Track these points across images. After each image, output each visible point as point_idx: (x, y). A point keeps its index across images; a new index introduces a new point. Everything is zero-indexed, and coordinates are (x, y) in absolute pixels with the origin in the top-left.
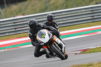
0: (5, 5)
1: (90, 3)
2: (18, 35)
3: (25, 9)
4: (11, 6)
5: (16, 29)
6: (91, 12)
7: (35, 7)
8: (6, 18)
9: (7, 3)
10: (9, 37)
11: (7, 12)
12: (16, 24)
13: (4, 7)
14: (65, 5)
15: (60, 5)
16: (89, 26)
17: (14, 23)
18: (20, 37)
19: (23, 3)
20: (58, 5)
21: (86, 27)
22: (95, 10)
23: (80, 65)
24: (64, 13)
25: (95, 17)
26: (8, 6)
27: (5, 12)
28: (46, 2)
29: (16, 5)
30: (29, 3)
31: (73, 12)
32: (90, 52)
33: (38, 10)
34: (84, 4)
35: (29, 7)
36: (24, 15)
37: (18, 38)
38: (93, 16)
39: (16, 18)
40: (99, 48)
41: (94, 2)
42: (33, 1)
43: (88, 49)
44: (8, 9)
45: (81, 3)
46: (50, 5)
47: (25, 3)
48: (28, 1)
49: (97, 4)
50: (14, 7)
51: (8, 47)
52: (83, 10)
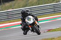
0: (2, 3)
1: (52, 2)
2: (10, 21)
3: (13, 5)
4: (5, 4)
5: (8, 17)
6: (53, 7)
7: (20, 4)
8: (2, 11)
9: (3, 2)
10: (4, 22)
11: (3, 7)
12: (8, 14)
13: (1, 4)
14: (37, 3)
15: (34, 3)
16: (52, 16)
17: (7, 14)
18: (11, 22)
19: (12, 2)
20: (33, 3)
21: (50, 16)
22: (56, 6)
23: (47, 39)
24: (37, 8)
25: (56, 10)
26: (3, 4)
27: (2, 7)
28: (26, 2)
29: (8, 3)
30: (16, 2)
31: (43, 7)
32: (53, 31)
33: (21, 6)
34: (49, 2)
35: (16, 4)
36: (13, 9)
37: (9, 23)
38: (54, 10)
39: (8, 11)
40: (58, 28)
41: (55, 1)
42: (18, 1)
43: (52, 29)
44: (3, 6)
45: (47, 2)
46: (28, 3)
47: (14, 2)
48: (16, 1)
49: (57, 2)
50: (7, 4)
51: (4, 28)
52: (49, 6)
